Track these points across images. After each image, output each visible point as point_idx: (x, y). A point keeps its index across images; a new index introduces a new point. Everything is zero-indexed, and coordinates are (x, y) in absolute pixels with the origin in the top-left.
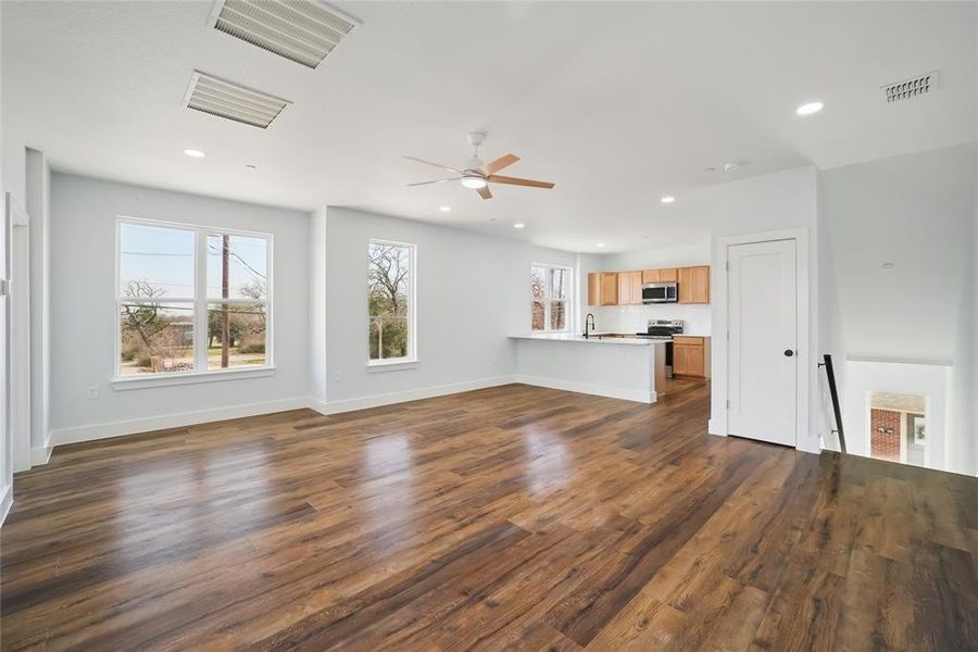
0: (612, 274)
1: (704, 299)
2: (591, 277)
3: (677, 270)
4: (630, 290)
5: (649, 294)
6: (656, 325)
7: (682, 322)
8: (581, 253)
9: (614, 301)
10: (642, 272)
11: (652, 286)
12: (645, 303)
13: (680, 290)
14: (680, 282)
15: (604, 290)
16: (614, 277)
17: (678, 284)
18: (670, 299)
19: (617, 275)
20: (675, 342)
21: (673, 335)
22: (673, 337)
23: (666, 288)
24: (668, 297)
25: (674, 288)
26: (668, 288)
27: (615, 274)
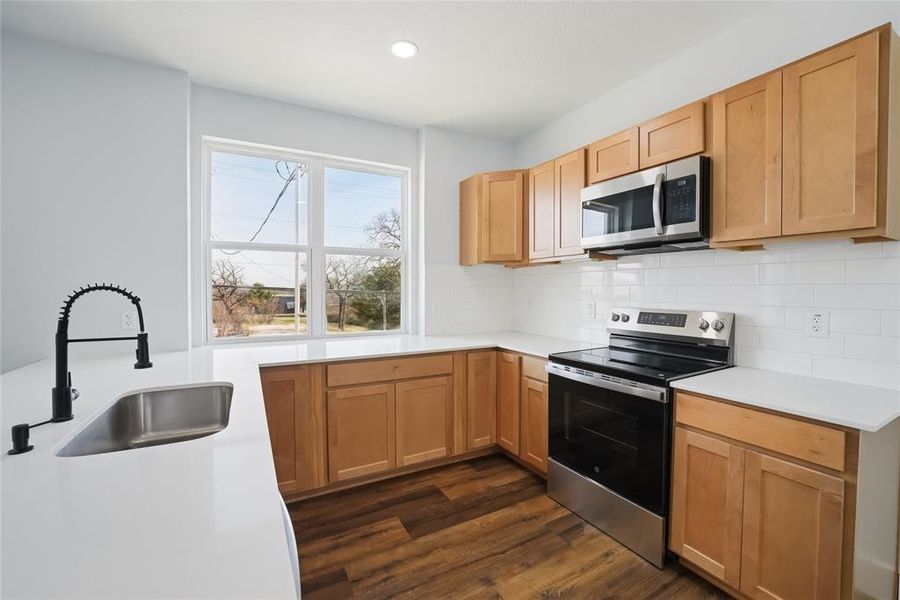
2: (466, 189)
3: (705, 107)
4: (555, 218)
8: (430, 127)
9: (515, 250)
10: (586, 152)
14: (717, 151)
15: (489, 223)
16: (516, 184)
17: (706, 165)
18: (672, 230)
19: (525, 177)
20: (681, 415)
21: (673, 384)
22: (671, 392)
23: (657, 190)
24: (664, 223)
25: (691, 179)
26: (664, 185)
27: (519, 176)
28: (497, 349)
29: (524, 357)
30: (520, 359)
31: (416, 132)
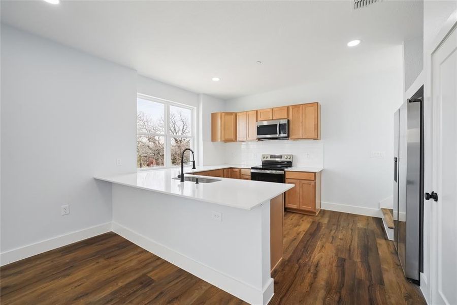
0: (231, 114)
1: (314, 136)
2: (214, 116)
3: (288, 108)
4: (247, 129)
5: (263, 131)
6: (269, 159)
7: (292, 156)
8: (206, 95)
9: (233, 137)
10: (257, 112)
11: (265, 123)
12: (259, 139)
13: (291, 126)
14: (290, 118)
15: (224, 128)
16: (233, 117)
17: (288, 121)
18: (282, 135)
19: (236, 115)
20: (287, 177)
21: (285, 170)
22: (285, 172)
23: (278, 125)
24: (280, 133)
25: (285, 124)
26: (280, 124)
27: (234, 114)
28: (231, 168)
29: (242, 170)
30: (240, 170)
31: (198, 95)
